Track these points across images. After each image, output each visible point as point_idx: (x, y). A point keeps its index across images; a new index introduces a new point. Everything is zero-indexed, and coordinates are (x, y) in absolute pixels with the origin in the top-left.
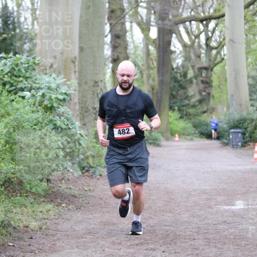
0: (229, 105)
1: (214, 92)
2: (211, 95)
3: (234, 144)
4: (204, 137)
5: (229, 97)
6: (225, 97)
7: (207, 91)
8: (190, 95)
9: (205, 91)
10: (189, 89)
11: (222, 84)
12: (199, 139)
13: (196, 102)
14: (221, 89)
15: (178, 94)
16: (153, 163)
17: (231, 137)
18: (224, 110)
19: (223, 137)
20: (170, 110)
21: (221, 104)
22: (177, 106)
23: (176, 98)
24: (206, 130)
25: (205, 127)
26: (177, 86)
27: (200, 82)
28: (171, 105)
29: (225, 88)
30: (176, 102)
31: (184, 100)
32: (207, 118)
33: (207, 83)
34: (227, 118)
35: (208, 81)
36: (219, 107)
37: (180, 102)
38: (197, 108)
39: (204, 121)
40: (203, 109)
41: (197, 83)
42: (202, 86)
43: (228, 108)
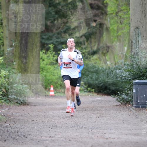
0: (132, 42)
1: (110, 22)
2: (105, 27)
3: (138, 101)
4: (93, 90)
5: (132, 29)
6: (126, 30)
7: (99, 20)
8: (73, 26)
9: (95, 21)
10: (72, 17)
11: (121, 10)
12: (86, 93)
13: (81, 37)
14: (121, 17)
15: (54, 25)
16: (16, 130)
17: (134, 91)
18: (123, 49)
19: (122, 91)
20: (42, 50)
21: (119, 40)
22: (53, 43)
23: (52, 31)
24: (96, 80)
25: (95, 76)
26: (53, 13)
27: (87, 7)
28: (43, 41)
29: (125, 16)
30: (51, 37)
31: (63, 35)
32: (98, 61)
33: (99, 8)
34: (127, 63)
35: (100, 5)
36: (117, 45)
37: (58, 38)
38: (84, 47)
39: (94, 67)
40: (91, 48)
41: (83, 9)
42: (90, 13)
43: (131, 47)
